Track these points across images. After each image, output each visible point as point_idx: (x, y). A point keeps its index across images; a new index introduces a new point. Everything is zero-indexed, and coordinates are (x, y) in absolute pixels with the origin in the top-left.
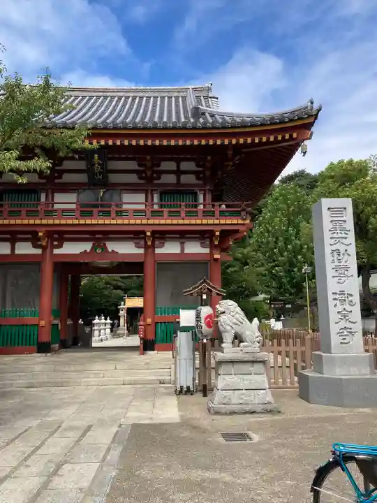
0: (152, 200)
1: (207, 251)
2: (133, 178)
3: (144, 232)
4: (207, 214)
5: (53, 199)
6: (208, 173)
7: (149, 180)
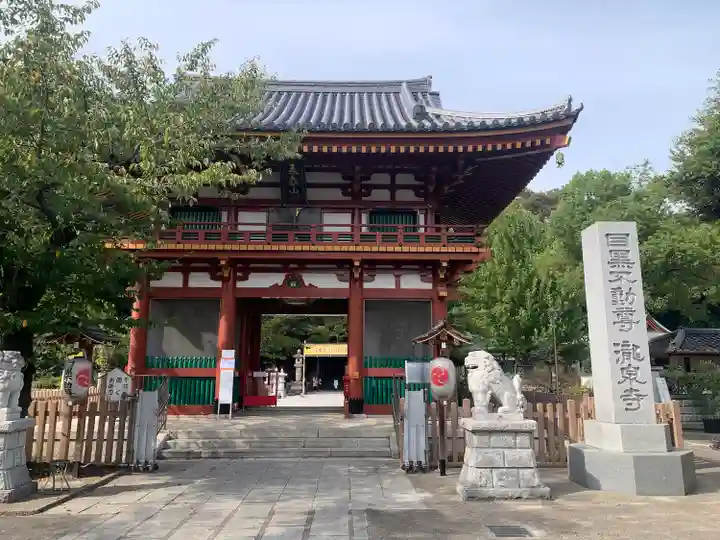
0: (360, 221)
1: (429, 286)
2: (336, 195)
3: (351, 262)
4: (431, 239)
5: (236, 219)
7: (356, 196)
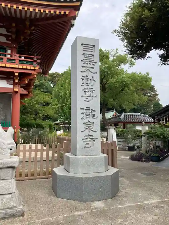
1: (11, 86)
6: (14, 36)
